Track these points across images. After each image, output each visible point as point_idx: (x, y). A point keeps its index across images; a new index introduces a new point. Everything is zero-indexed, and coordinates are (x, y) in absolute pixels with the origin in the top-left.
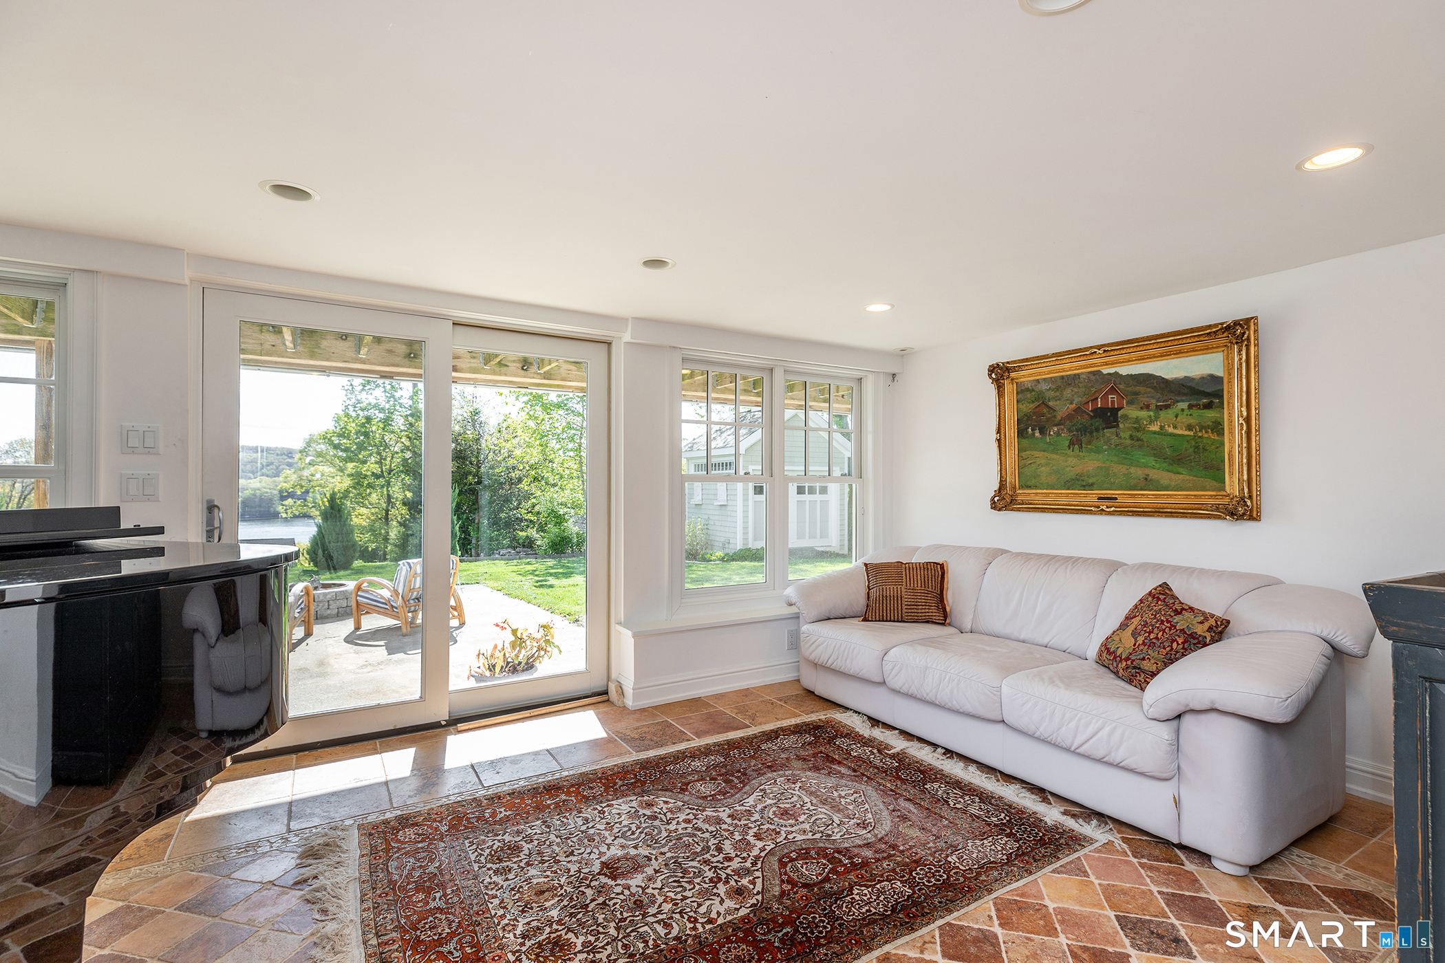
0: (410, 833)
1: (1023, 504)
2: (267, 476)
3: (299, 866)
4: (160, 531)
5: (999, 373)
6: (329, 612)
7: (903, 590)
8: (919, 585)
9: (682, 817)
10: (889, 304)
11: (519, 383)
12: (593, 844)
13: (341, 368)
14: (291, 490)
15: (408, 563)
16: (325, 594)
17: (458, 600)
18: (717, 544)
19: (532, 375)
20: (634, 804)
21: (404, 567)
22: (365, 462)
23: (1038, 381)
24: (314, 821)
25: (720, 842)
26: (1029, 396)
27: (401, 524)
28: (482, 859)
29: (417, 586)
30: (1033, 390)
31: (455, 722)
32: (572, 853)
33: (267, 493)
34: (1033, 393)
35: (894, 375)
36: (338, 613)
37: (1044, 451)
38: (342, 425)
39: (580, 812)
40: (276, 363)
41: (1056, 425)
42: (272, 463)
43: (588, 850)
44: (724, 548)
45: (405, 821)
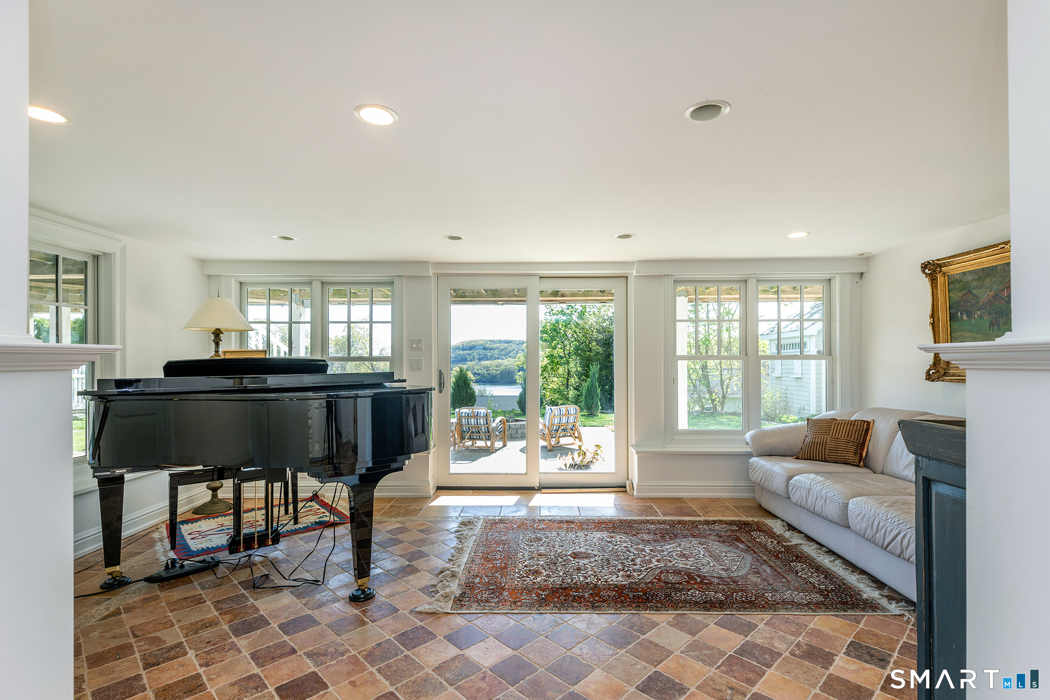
0: (502, 525)
1: (953, 376)
2: (512, 358)
3: (458, 527)
4: (405, 381)
5: (932, 269)
6: (517, 435)
7: (828, 439)
8: (843, 436)
9: (625, 545)
10: (806, 232)
11: (600, 300)
12: (573, 545)
13: (516, 300)
14: (522, 366)
15: (551, 409)
16: (515, 425)
17: (579, 433)
18: (793, 409)
19: (607, 295)
20: (604, 536)
21: (548, 411)
22: (555, 348)
23: (964, 273)
24: (469, 515)
25: (636, 558)
26: (958, 286)
27: (574, 389)
28: (524, 540)
29: (556, 423)
30: (961, 281)
31: (541, 488)
32: (562, 546)
33: (512, 368)
34: (961, 283)
35: (862, 274)
36: (522, 436)
37: (971, 332)
38: (543, 325)
39: (576, 533)
40: (480, 301)
41: (979, 310)
42: (514, 350)
43: (570, 547)
44: (799, 413)
45: (501, 521)
